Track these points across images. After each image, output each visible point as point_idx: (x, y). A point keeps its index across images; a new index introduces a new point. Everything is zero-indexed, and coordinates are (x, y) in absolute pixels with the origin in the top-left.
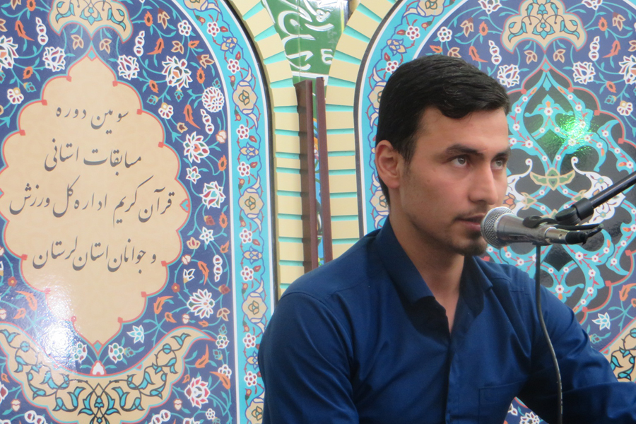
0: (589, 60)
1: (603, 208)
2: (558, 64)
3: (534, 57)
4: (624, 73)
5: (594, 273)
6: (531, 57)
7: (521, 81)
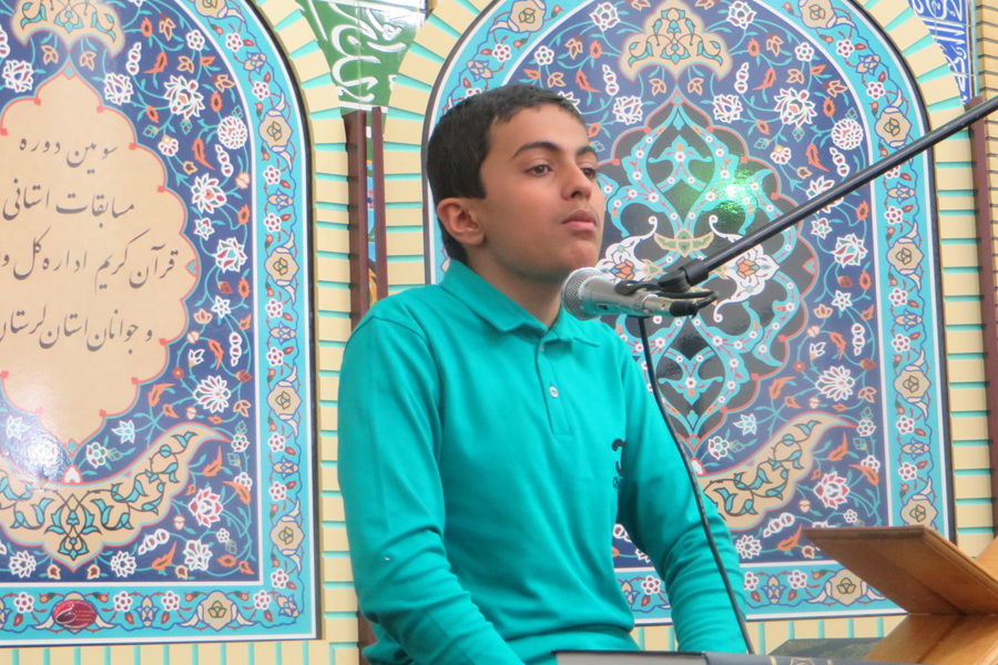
0: (735, 93)
1: (750, 281)
2: (694, 97)
3: (662, 87)
4: (781, 110)
5: (737, 362)
6: (658, 87)
7: (644, 117)
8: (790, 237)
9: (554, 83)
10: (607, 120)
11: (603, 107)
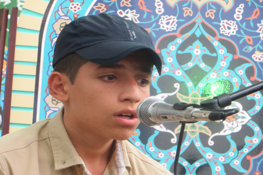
0: (234, 20)
1: (233, 124)
2: (209, 20)
3: (190, 12)
4: (261, 32)
5: (220, 169)
6: (188, 12)
7: (177, 28)
8: (259, 102)
9: (125, 4)
10: (155, 28)
11: (153, 20)
